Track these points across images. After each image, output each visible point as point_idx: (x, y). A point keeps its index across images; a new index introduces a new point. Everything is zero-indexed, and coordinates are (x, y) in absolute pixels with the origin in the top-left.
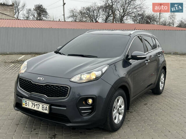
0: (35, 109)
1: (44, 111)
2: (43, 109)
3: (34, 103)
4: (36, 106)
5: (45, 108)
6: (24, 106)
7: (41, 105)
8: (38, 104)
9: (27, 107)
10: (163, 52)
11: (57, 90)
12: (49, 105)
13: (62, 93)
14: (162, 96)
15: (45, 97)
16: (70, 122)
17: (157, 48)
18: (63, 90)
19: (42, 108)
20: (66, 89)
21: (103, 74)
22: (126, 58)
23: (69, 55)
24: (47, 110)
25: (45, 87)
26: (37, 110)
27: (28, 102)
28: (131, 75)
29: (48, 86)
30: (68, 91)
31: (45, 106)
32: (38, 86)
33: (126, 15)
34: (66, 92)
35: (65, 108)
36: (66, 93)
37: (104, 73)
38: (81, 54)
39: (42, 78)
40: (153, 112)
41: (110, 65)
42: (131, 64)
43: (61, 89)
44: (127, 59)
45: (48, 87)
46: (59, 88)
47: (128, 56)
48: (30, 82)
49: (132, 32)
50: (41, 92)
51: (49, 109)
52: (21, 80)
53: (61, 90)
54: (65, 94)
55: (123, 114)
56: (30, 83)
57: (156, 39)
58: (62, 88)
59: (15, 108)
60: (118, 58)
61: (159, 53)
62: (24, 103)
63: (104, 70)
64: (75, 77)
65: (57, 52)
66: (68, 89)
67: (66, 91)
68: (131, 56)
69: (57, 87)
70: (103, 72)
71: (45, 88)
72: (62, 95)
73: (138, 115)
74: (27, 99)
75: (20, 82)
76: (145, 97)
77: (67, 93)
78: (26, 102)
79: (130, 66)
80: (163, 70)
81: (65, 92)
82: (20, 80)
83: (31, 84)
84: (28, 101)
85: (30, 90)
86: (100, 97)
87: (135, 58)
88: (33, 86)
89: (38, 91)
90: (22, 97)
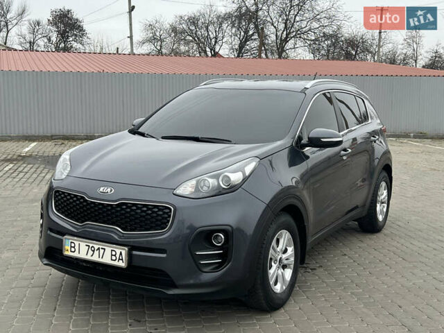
0: (95, 258)
1: (116, 263)
2: (114, 258)
3: (91, 245)
4: (96, 253)
5: (118, 256)
6: (67, 253)
7: (108, 250)
8: (101, 247)
9: (76, 255)
10: (385, 131)
11: (144, 214)
12: (126, 249)
13: (157, 220)
14: (385, 235)
15: (118, 230)
16: (176, 287)
17: (370, 121)
18: (158, 215)
19: (111, 255)
20: (164, 213)
21: (245, 179)
22: (297, 143)
23: (164, 138)
24: (122, 259)
25: (119, 209)
26: (100, 260)
27: (77, 243)
28: (308, 184)
29: (124, 207)
30: (170, 216)
31: (118, 252)
32: (101, 207)
33: (292, 38)
34: (166, 218)
35: (164, 255)
36: (166, 221)
37: (249, 176)
38: (192, 135)
39: (109, 190)
40: (364, 269)
41: (261, 158)
42: (308, 157)
43: (153, 212)
44: (298, 147)
45: (123, 209)
46: (149, 209)
47: (300, 138)
48: (83, 198)
49: (309, 84)
50: (108, 220)
51: (127, 258)
52: (60, 195)
53: (155, 215)
54: (163, 223)
55: (292, 266)
56: (82, 200)
57: (367, 99)
58: (156, 210)
59: (44, 259)
60: (279, 143)
61: (374, 133)
62: (68, 247)
63: (248, 170)
64: (184, 185)
65: (134, 132)
66: (171, 211)
67: (166, 216)
68: (309, 138)
69: (145, 209)
70: (247, 174)
71: (117, 211)
72: (157, 225)
73: (329, 274)
74: (75, 238)
75: (57, 199)
76: (345, 237)
77: (169, 221)
78: (73, 245)
79: (305, 162)
80: (385, 174)
81: (163, 218)
82: (57, 194)
83: (85, 204)
84: (77, 240)
85: (82, 217)
86: (240, 230)
87: (316, 143)
88: (88, 207)
89: (100, 218)
90: (63, 235)
